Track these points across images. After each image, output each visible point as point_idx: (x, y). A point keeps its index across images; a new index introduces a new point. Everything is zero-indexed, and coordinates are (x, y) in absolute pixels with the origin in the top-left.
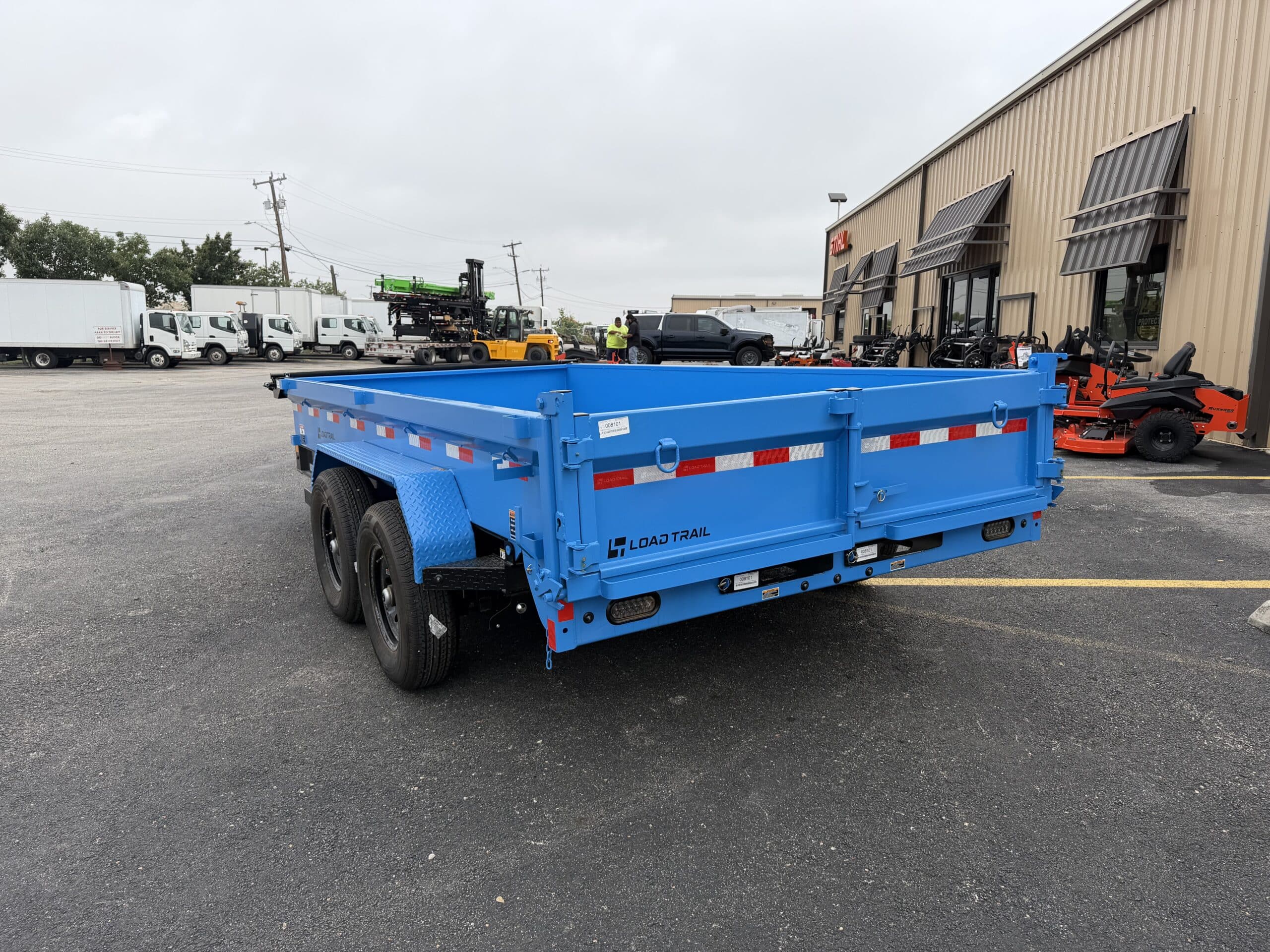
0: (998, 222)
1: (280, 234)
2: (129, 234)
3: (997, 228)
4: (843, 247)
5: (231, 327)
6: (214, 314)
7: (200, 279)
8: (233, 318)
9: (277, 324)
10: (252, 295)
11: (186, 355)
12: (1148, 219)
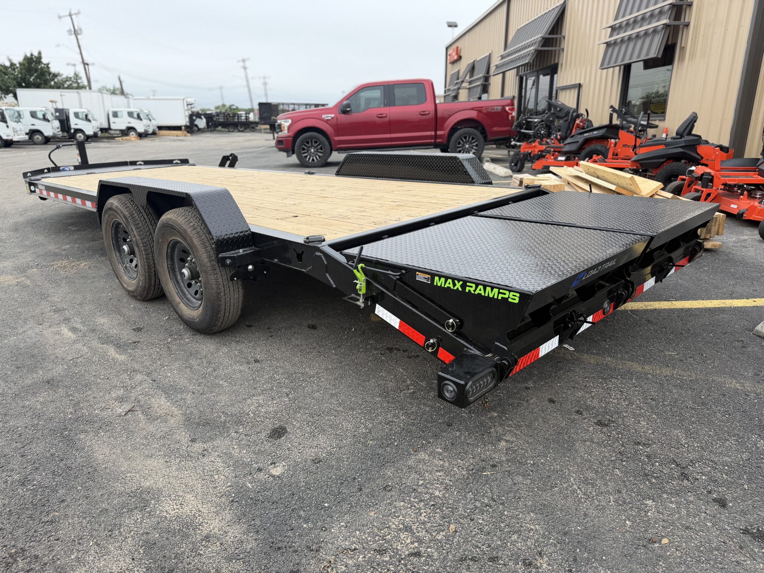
0: (557, 34)
1: (81, 53)
3: (557, 38)
4: (456, 57)
5: (46, 118)
6: (33, 109)
7: (24, 84)
8: (47, 112)
9: (80, 116)
10: (61, 95)
11: (15, 139)
12: (664, 24)
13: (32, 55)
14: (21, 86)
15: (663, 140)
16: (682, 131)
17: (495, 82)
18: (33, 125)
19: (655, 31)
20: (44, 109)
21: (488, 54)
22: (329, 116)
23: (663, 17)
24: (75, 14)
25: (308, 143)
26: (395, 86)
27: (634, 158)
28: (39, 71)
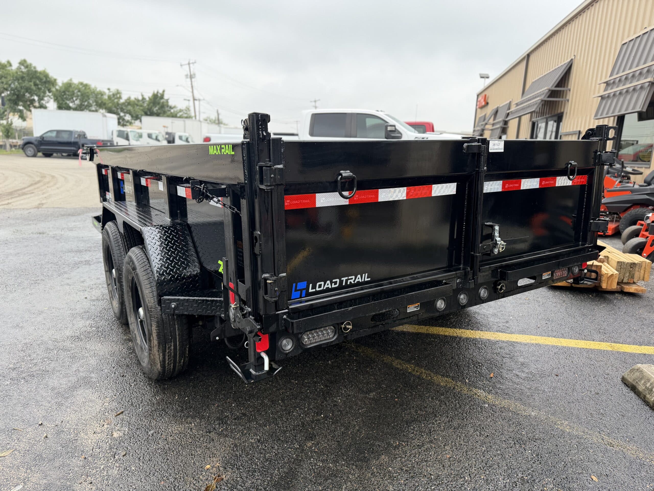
0: (564, 87)
1: (193, 92)
2: (113, 90)
3: (563, 91)
4: (483, 104)
5: (158, 138)
6: (150, 132)
7: (149, 113)
8: (159, 134)
9: (183, 138)
10: (172, 123)
12: (649, 82)
13: (158, 92)
14: (146, 114)
16: (649, 179)
17: (513, 125)
18: (148, 143)
19: (642, 87)
20: (157, 132)
21: (508, 102)
23: (649, 75)
24: (193, 63)
28: (161, 104)
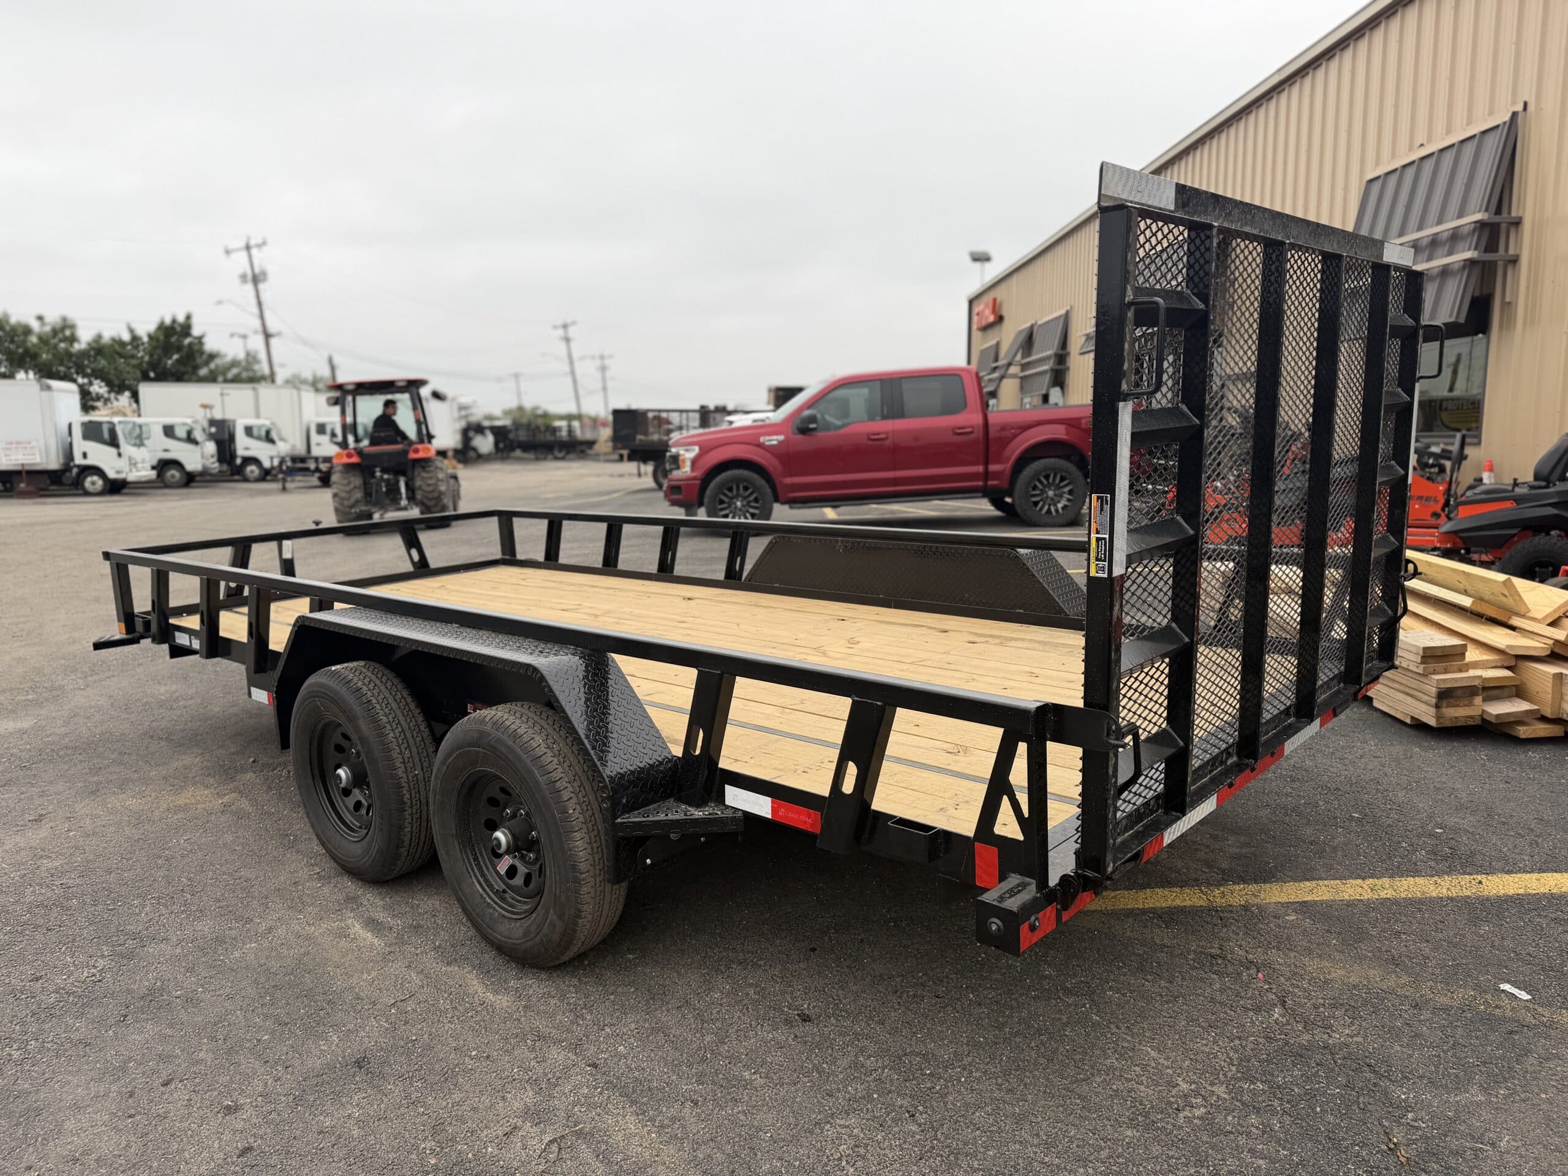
1: (262, 316)
4: (991, 319)
5: (192, 437)
6: (169, 421)
8: (194, 426)
9: (255, 432)
10: (222, 394)
11: (132, 477)
12: (1465, 260)
13: (174, 321)
14: (146, 378)
15: (1506, 491)
16: (1545, 471)
17: (1080, 368)
18: (166, 450)
19: (1445, 272)
20: (189, 421)
21: (1063, 312)
22: (773, 440)
23: (1461, 245)
24: (259, 246)
25: (730, 489)
26: (903, 380)
27: (1447, 527)
28: (184, 348)
